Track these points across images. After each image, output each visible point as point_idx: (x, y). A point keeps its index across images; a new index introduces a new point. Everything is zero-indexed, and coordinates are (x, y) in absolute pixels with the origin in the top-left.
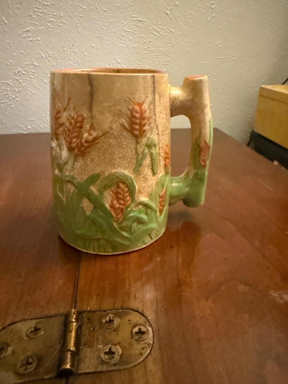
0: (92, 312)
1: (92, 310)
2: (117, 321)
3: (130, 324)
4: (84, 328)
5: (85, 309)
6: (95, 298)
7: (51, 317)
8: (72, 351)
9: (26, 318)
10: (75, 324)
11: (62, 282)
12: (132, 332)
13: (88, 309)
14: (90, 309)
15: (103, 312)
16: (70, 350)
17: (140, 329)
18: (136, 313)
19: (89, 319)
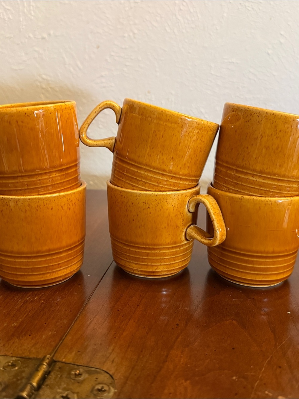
0: (65, 363)
1: (67, 362)
2: (85, 376)
3: (96, 381)
4: (52, 374)
5: (60, 360)
6: (73, 353)
7: (29, 359)
8: (33, 386)
9: (8, 355)
10: (45, 366)
11: (51, 333)
12: (94, 387)
13: (64, 360)
14: (65, 361)
15: (76, 366)
16: (31, 384)
17: (103, 387)
18: (106, 374)
19: (60, 368)
